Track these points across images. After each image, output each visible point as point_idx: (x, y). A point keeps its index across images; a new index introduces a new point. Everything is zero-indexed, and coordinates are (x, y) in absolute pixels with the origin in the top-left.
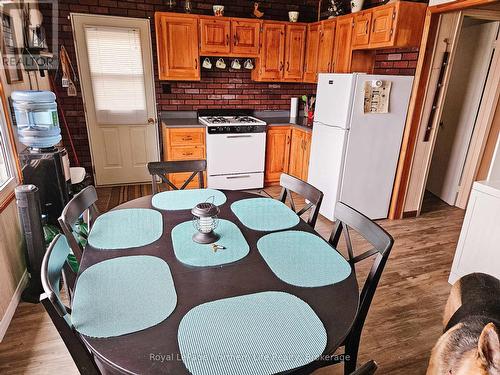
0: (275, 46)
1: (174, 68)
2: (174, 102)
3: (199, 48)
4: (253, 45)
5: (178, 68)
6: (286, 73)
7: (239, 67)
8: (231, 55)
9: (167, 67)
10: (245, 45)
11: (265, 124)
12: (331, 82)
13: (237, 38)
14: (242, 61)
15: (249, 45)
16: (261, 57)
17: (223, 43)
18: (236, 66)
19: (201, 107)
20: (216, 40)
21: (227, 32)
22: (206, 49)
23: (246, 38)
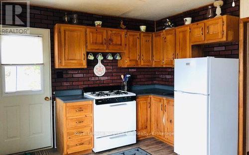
0: (135, 45)
1: (68, 60)
2: (65, 84)
3: (86, 47)
4: (121, 45)
5: (71, 60)
6: (142, 61)
7: (112, 58)
8: (107, 51)
9: (63, 59)
10: (116, 45)
11: (135, 95)
12: (188, 64)
13: (111, 40)
14: (113, 54)
15: (118, 45)
16: (126, 52)
17: (102, 43)
18: (110, 58)
19: (84, 86)
20: (97, 42)
21: (105, 37)
22: (91, 47)
23: (116, 40)
